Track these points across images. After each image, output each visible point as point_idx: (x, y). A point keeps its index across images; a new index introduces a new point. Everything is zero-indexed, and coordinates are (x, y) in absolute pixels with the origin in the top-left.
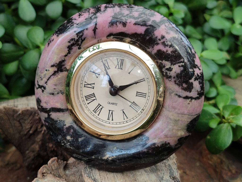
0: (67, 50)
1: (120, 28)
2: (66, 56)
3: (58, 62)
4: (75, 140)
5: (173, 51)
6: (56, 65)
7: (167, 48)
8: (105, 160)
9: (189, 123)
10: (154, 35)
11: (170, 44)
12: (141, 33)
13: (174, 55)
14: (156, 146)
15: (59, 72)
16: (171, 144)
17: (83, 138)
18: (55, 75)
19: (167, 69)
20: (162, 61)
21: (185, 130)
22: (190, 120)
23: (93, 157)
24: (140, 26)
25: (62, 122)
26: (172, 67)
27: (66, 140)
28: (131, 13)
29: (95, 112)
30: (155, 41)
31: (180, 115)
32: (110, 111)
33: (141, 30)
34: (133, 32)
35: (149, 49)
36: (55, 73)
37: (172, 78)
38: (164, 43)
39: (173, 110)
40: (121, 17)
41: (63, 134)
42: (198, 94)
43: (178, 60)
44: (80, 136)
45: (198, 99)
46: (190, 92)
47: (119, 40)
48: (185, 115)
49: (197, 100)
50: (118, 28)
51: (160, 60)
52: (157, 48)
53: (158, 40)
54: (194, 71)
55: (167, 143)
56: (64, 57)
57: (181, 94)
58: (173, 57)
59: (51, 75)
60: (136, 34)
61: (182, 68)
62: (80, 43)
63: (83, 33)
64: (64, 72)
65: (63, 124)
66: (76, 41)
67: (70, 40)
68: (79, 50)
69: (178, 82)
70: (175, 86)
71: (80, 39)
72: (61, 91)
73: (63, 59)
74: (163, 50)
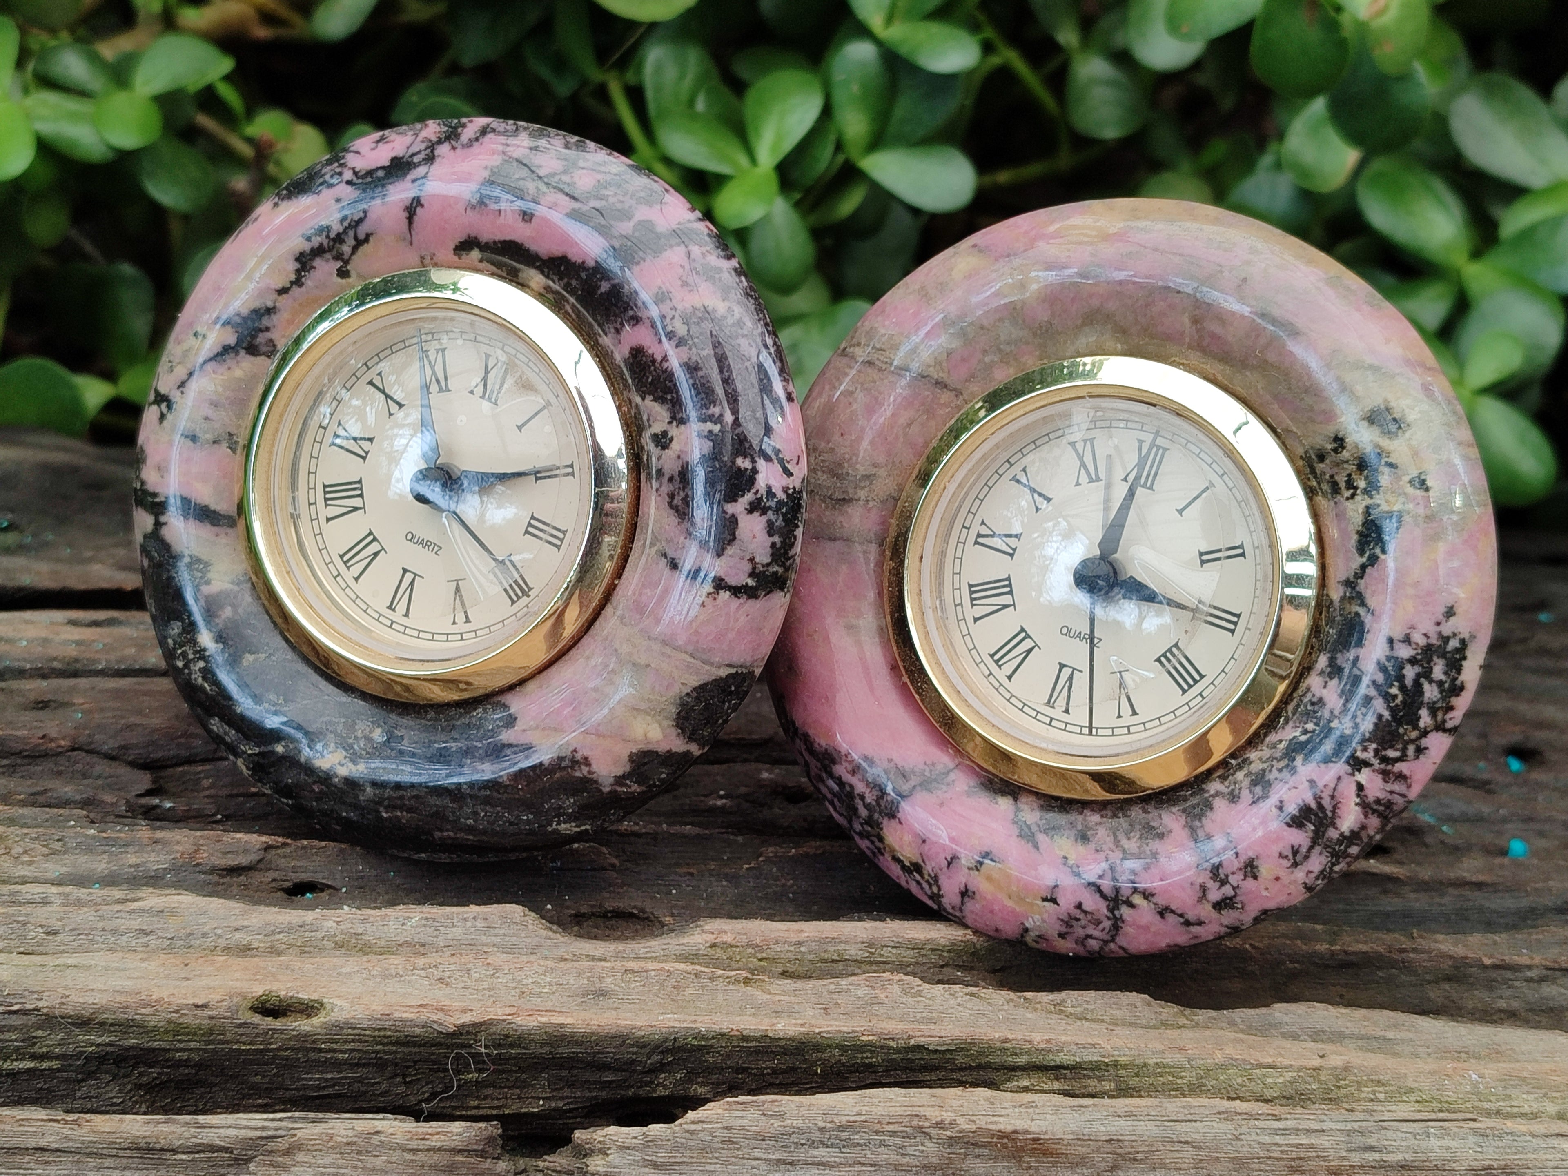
0: (292, 266)
1: (510, 222)
2: (283, 291)
3: (245, 311)
4: (230, 655)
5: (686, 364)
6: (239, 320)
7: (669, 346)
8: (321, 771)
9: (688, 694)
11: (682, 330)
12: (583, 262)
14: (535, 758)
15: (242, 353)
16: (594, 767)
18: (225, 360)
19: (654, 438)
20: (644, 399)
21: (666, 718)
22: (694, 681)
23: (280, 749)
24: (588, 228)
25: (201, 566)
26: (673, 431)
27: (194, 646)
28: (565, 172)
29: (346, 563)
30: (629, 305)
31: (656, 647)
32: (405, 571)
33: (589, 247)
34: (556, 249)
35: (607, 335)
36: (223, 354)
37: (665, 479)
39: (638, 617)
40: (523, 179)
41: (189, 618)
42: (752, 575)
43: (701, 408)
44: (255, 646)
45: (750, 597)
46: (720, 555)
47: (504, 274)
48: (676, 648)
49: (741, 601)
50: (501, 221)
51: (639, 393)
52: (632, 336)
53: (640, 304)
54: (755, 471)
55: (578, 756)
56: (275, 296)
57: (679, 556)
59: (207, 359)
60: (564, 260)
61: (708, 446)
62: (346, 249)
63: (365, 213)
64: (263, 357)
65: (200, 575)
66: (333, 240)
67: (313, 230)
68: (339, 280)
69: (683, 499)
70: (666, 515)
71: (351, 233)
72: (230, 434)
73: (270, 304)
74: (650, 352)
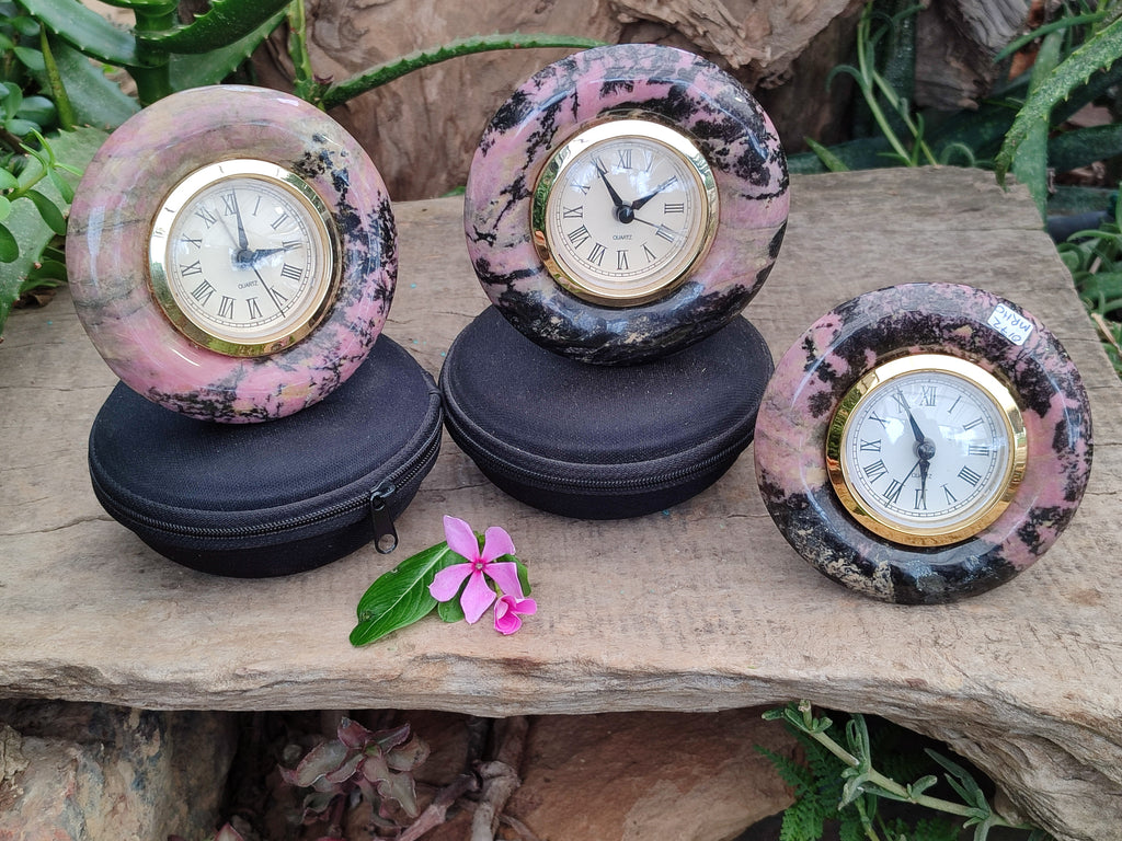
0: (526, 155)
1: (623, 95)
2: (525, 167)
3: (512, 183)
4: (568, 321)
5: (725, 119)
6: (510, 188)
7: (715, 115)
8: (630, 344)
9: (771, 242)
10: (687, 96)
11: (718, 106)
12: (663, 98)
13: (728, 125)
14: (720, 296)
15: (517, 201)
18: (510, 207)
19: (718, 153)
20: (708, 139)
21: (766, 255)
22: (772, 236)
23: (607, 345)
24: (658, 85)
25: (538, 294)
26: (728, 147)
27: (550, 325)
28: (636, 64)
29: (591, 261)
30: (690, 106)
31: (755, 232)
32: (619, 252)
33: (662, 92)
34: (648, 98)
35: (681, 121)
37: (731, 167)
38: (707, 109)
39: (742, 224)
41: (543, 316)
42: (780, 186)
43: (737, 133)
45: (782, 194)
46: (767, 185)
47: (620, 117)
48: (764, 228)
49: (780, 197)
50: (618, 96)
51: (703, 138)
52: (694, 119)
53: (695, 104)
54: (767, 146)
55: (739, 286)
56: (522, 171)
57: (750, 193)
58: (727, 130)
59: (502, 210)
60: (653, 100)
61: (745, 147)
62: (548, 137)
63: (553, 119)
64: (524, 198)
65: (539, 297)
66: (541, 136)
67: (531, 136)
68: (548, 149)
69: (743, 171)
70: (737, 180)
71: (549, 130)
72: (524, 236)
73: (521, 175)
74: (707, 120)
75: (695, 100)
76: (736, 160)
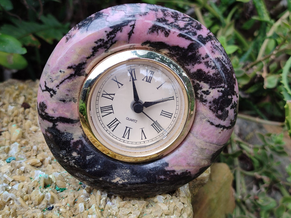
0: (91, 51)
1: (161, 37)
2: (88, 58)
3: (77, 64)
4: (82, 157)
5: (215, 73)
6: (75, 67)
7: (210, 69)
8: (114, 183)
9: (215, 153)
10: (198, 52)
11: (213, 65)
12: (184, 48)
13: (215, 78)
14: (176, 173)
15: (76, 76)
16: (191, 173)
17: (92, 156)
18: (71, 78)
19: (204, 92)
20: (200, 82)
22: (216, 150)
23: (101, 179)
24: (184, 39)
25: (70, 135)
26: (210, 90)
27: (71, 156)
28: (176, 22)
29: (109, 127)
30: (197, 58)
31: (208, 144)
33: (185, 44)
34: (175, 44)
35: (189, 66)
36: (71, 77)
37: (208, 103)
38: (207, 63)
39: (202, 137)
41: (68, 149)
42: (231, 123)
43: (219, 84)
44: (89, 154)
45: (230, 129)
46: (224, 120)
47: (154, 49)
48: (213, 144)
49: (228, 130)
50: (158, 36)
51: (198, 80)
52: (198, 67)
53: (201, 58)
54: (232, 98)
55: (188, 172)
56: (86, 59)
57: (213, 121)
58: (213, 80)
59: (66, 78)
60: (178, 47)
61: (221, 94)
62: (108, 45)
63: (115, 35)
64: (82, 76)
65: (70, 137)
66: (105, 43)
67: (98, 40)
68: (105, 53)
69: (214, 108)
70: (208, 111)
71: (110, 41)
72: (74, 98)
73: (84, 62)
74: (204, 71)
75: (202, 56)
76: (212, 100)
